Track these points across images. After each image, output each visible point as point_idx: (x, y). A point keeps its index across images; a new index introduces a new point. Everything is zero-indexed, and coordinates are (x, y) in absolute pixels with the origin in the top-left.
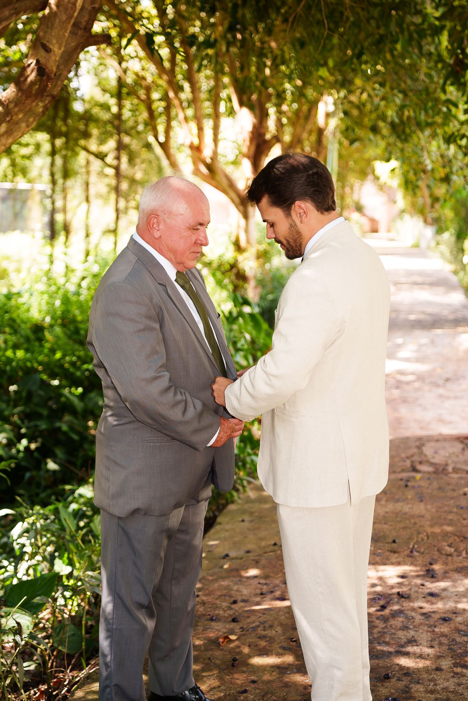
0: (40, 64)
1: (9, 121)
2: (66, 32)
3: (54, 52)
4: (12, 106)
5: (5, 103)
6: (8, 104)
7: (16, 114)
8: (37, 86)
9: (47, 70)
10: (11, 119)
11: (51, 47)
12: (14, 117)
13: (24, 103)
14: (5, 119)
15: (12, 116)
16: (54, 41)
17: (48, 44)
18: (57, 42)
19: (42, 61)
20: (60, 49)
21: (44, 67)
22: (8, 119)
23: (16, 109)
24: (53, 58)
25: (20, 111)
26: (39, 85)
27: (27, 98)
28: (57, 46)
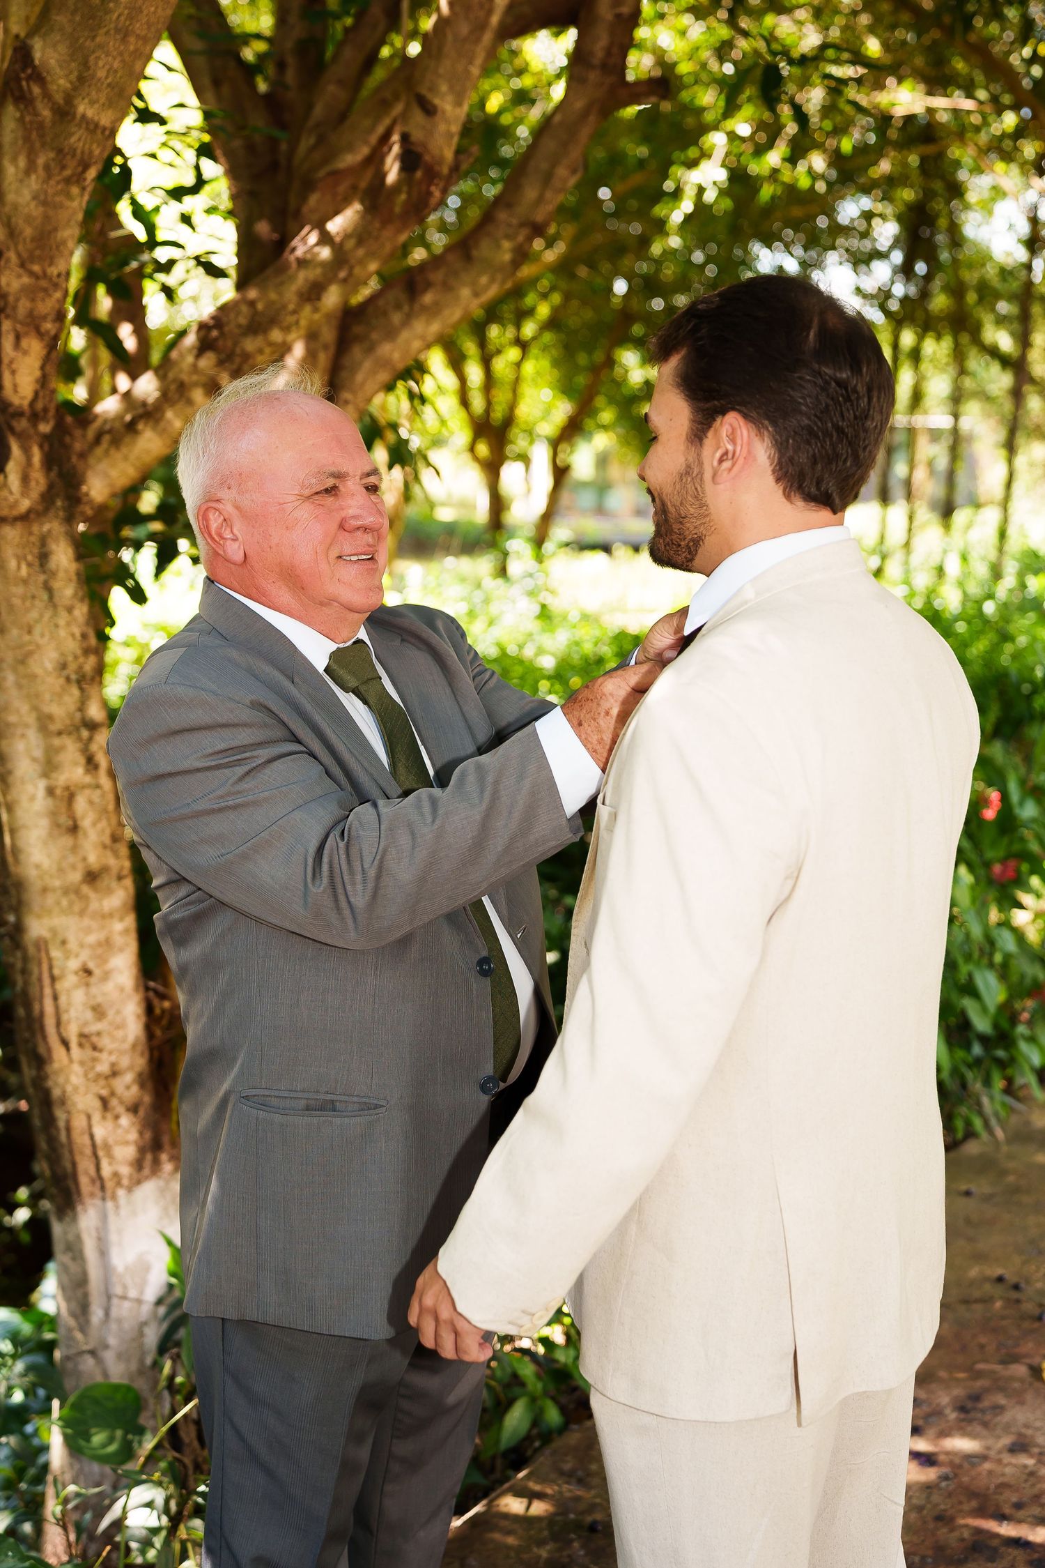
0: (412, 144)
1: (345, 281)
2: (471, 62)
3: (444, 112)
4: (350, 244)
5: (338, 239)
6: (342, 244)
7: (362, 262)
8: (403, 197)
9: (427, 158)
10: (350, 274)
11: (437, 101)
12: (357, 270)
13: (377, 238)
14: (335, 275)
15: (351, 268)
16: (444, 88)
17: (429, 96)
18: (451, 88)
19: (417, 135)
20: (458, 103)
21: (419, 149)
22: (342, 274)
23: (361, 252)
24: (442, 127)
25: (371, 255)
26: (409, 193)
27: (385, 222)
28: (450, 98)
